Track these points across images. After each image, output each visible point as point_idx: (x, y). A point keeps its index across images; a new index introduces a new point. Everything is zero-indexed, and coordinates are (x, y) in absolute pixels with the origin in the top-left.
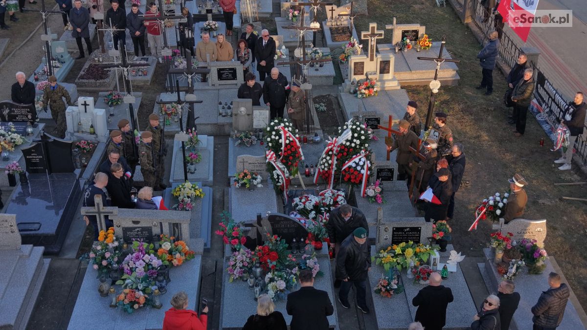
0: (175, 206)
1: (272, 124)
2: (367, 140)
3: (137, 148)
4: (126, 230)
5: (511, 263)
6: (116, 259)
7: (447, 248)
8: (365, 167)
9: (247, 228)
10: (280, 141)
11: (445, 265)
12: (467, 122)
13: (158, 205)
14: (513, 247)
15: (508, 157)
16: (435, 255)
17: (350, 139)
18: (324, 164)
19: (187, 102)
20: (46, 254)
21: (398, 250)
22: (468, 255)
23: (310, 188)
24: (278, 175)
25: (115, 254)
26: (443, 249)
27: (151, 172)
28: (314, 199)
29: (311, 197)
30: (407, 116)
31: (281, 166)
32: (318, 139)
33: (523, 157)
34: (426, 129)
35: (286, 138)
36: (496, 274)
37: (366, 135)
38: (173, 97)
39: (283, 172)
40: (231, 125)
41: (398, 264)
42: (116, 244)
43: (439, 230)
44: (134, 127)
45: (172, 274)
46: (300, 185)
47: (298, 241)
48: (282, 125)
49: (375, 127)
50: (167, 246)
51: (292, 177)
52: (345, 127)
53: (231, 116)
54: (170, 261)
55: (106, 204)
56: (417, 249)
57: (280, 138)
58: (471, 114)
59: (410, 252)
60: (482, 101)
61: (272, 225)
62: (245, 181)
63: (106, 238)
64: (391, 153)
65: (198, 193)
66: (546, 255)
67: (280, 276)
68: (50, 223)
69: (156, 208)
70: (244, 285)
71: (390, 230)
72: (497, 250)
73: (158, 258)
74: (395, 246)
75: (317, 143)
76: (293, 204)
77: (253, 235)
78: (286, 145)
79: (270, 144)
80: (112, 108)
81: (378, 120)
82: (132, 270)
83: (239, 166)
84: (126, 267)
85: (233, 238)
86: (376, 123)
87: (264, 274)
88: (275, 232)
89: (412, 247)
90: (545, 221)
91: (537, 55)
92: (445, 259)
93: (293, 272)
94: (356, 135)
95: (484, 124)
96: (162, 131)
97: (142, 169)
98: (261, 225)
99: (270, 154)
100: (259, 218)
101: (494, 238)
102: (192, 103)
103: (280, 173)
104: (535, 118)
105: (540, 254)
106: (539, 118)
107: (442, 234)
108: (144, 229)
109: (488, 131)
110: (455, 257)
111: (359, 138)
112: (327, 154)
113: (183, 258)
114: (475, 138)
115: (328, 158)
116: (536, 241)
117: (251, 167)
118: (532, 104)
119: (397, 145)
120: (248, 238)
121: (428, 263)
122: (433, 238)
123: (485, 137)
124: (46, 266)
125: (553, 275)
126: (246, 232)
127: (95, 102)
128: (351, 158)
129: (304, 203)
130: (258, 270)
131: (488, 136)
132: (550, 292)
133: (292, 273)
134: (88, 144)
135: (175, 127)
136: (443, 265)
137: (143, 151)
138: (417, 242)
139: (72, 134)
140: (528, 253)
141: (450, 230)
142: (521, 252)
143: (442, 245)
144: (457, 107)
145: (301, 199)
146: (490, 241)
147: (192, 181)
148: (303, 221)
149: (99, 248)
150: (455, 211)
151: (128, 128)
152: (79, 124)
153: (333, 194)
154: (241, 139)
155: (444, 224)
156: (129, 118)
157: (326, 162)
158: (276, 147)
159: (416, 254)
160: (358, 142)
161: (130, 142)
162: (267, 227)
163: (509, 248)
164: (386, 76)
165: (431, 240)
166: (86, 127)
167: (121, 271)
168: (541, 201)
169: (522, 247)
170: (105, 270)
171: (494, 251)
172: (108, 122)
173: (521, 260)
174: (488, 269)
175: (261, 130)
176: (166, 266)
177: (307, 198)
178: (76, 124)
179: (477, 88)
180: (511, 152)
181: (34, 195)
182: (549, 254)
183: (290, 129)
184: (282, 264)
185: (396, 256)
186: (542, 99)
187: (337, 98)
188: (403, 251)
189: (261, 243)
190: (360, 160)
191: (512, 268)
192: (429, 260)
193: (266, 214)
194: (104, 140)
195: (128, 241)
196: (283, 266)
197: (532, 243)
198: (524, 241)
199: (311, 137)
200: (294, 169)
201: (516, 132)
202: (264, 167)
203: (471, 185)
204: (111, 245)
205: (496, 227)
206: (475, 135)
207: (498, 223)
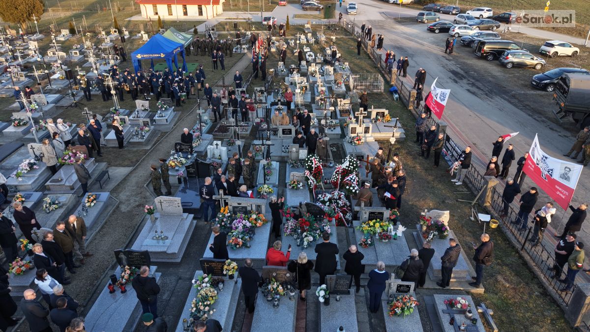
0: (259, 196)
1: (309, 157)
2: (357, 167)
3: (241, 167)
4: (234, 208)
5: (430, 232)
6: (229, 222)
7: (397, 224)
8: (356, 180)
9: (295, 209)
10: (312, 166)
12: (409, 159)
13: (250, 195)
14: (432, 224)
15: (430, 178)
16: (391, 227)
17: (348, 165)
18: (334, 178)
19: (267, 145)
20: (194, 218)
21: (371, 224)
22: (408, 228)
23: (327, 190)
24: (311, 183)
25: (228, 219)
26: (395, 224)
27: (248, 179)
28: (329, 196)
29: (327, 194)
30: (377, 155)
31: (313, 178)
32: (332, 165)
33: (438, 178)
34: (388, 162)
35: (316, 164)
36: (422, 238)
37: (356, 164)
38: (260, 142)
39: (313, 181)
40: (288, 157)
41: (371, 231)
42: (229, 214)
43: (393, 214)
44: (240, 156)
45: (256, 231)
46: (322, 188)
47: (320, 217)
48: (314, 157)
49: (360, 160)
50: (254, 216)
51: (318, 184)
52: (346, 160)
53: (288, 152)
54: (255, 224)
55: (225, 194)
56: (382, 224)
57: (312, 164)
58: (411, 155)
59: (377, 225)
60: (417, 149)
61: (307, 208)
62: (294, 185)
63: (224, 211)
64: (369, 174)
65: (270, 190)
66: (448, 229)
67: (310, 234)
68: (197, 204)
70: (292, 238)
71: (368, 213)
72: (423, 226)
73: (250, 222)
74: (370, 222)
75: (331, 167)
76: (318, 198)
77: (297, 213)
78: (315, 168)
79: (307, 167)
80: (230, 147)
81: (363, 157)
82: (236, 228)
83: (291, 177)
84: (233, 226)
85: (287, 214)
86: (361, 158)
87: (302, 233)
88: (308, 212)
89: (379, 222)
90: (449, 211)
91: (446, 126)
92: (396, 229)
93: (317, 232)
94: (351, 164)
95: (417, 160)
96: (254, 159)
97: (243, 177)
98: (301, 208)
99: (307, 172)
100: (301, 204)
101: (422, 219)
102: (269, 145)
103: (312, 182)
104: (444, 158)
105: (446, 229)
106: (446, 158)
107: (394, 216)
108: (243, 207)
109: (420, 164)
110: (401, 229)
111: (352, 165)
112: (336, 173)
113: (262, 223)
115: (337, 175)
116: (444, 222)
117: (297, 178)
118: (443, 151)
119: (372, 170)
120: (295, 214)
121: (387, 231)
122: (390, 218)
123: (418, 167)
124: (194, 224)
125: (451, 240)
126: (293, 211)
127: (222, 143)
128: (348, 176)
129: (324, 197)
130: (299, 231)
132: (451, 248)
133: (316, 233)
134: (218, 164)
135: (260, 157)
136: (395, 232)
137: (244, 168)
138: (382, 220)
139: (210, 159)
140: (439, 228)
141: (399, 214)
142: (436, 227)
143: (395, 222)
144: (404, 152)
145: (322, 195)
146: (419, 221)
147: (267, 184)
148: (323, 207)
149: (221, 216)
150: (402, 205)
151: (237, 157)
152: (214, 154)
153: (339, 194)
154: (293, 164)
156: (238, 152)
157: (335, 177)
158: (310, 168)
159: (381, 226)
160: (352, 167)
161: (238, 164)
162: (304, 209)
163: (429, 225)
164: (367, 135)
166: (217, 156)
167: (231, 228)
168: (446, 201)
169: (436, 224)
170: (223, 227)
171: (421, 226)
172: (227, 154)
173: (436, 232)
174: (418, 235)
175: (303, 160)
176: (253, 227)
177: (325, 195)
178: (212, 154)
179: (415, 142)
180: (432, 175)
181: (190, 189)
182: (450, 229)
183: (318, 160)
184: (311, 228)
185: (370, 227)
186: (448, 149)
187: (342, 145)
188: (374, 224)
189: (301, 217)
190: (353, 176)
191: (431, 235)
192: (387, 229)
193: (304, 202)
194: (225, 163)
195: (235, 213)
196: (312, 230)
197: (442, 223)
198: (438, 221)
199: (328, 164)
200: (319, 180)
201: (434, 165)
202: (304, 178)
203: (411, 192)
204: (226, 215)
205: (423, 214)
206: (413, 166)
207: (424, 212)
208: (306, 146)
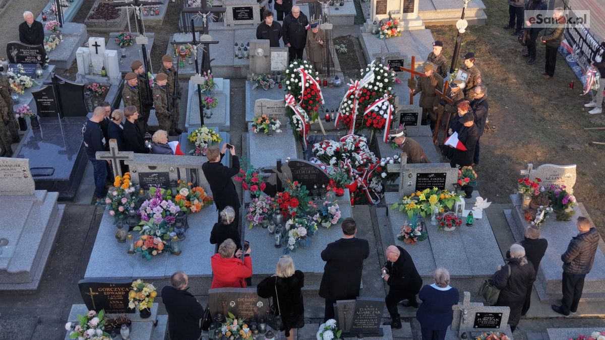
0: (192, 151)
1: (291, 66)
2: (390, 83)
3: (151, 91)
4: (142, 175)
5: (539, 209)
6: (133, 205)
7: (472, 194)
8: (388, 111)
9: (267, 174)
10: (300, 84)
11: (471, 212)
12: (494, 64)
13: (174, 150)
14: (542, 193)
15: (537, 100)
16: (461, 201)
17: (372, 81)
18: (345, 108)
19: (203, 43)
20: (60, 200)
21: (422, 196)
22: (494, 202)
23: (330, 133)
24: (298, 120)
25: (132, 200)
26: (468, 196)
27: (165, 116)
28: (335, 145)
29: (332, 142)
30: (432, 58)
31: (301, 111)
32: (339, 82)
33: (552, 101)
34: (452, 71)
35: (306, 81)
36: (523, 220)
37: (390, 77)
38: (189, 37)
39: (303, 117)
40: (248, 67)
41: (422, 210)
42: (133, 189)
43: (465, 176)
44: (148, 69)
45: (191, 221)
46: (320, 131)
47: (320, 187)
48: (302, 67)
49: (397, 69)
50: (184, 192)
51: (311, 122)
52: (367, 69)
53: (248, 58)
54: (188, 207)
56: (442, 196)
57: (300, 81)
58: (499, 56)
59: (434, 198)
60: (510, 42)
61: (292, 171)
62: (263, 126)
63: (122, 183)
64: (414, 97)
65: (215, 138)
66: (574, 200)
67: (301, 223)
68: (63, 169)
69: (172, 153)
70: (264, 231)
71: (414, 177)
72: (525, 196)
73: (176, 204)
74: (419, 193)
75: (337, 86)
76: (313, 150)
77: (273, 181)
78: (306, 88)
79: (289, 88)
80: (124, 50)
81: (401, 62)
82: (149, 216)
83: (257, 110)
84: (143, 213)
85: (253, 184)
86: (399, 65)
87: (284, 221)
88: (295, 178)
89: (436, 193)
90: (575, 166)
92: (470, 205)
93: (315, 218)
94: (379, 78)
95: (511, 66)
96: (176, 73)
97: (157, 113)
98: (281, 171)
99: (290, 98)
100: (279, 164)
101: (521, 184)
102: (206, 44)
103: (299, 117)
104: (565, 60)
105: (569, 200)
106: (568, 60)
107: (468, 180)
108: (160, 175)
109: (516, 73)
110: (481, 204)
111: (382, 81)
112: (349, 98)
113: (202, 204)
114: (503, 80)
115: (350, 102)
116: (565, 187)
117: (269, 112)
118: (562, 45)
119: (421, 88)
120: (268, 184)
121: (453, 210)
122: (458, 184)
123: (513, 79)
124: (61, 212)
125: (581, 219)
126: (265, 178)
127: (106, 43)
128: (374, 102)
129: (325, 149)
130: (279, 217)
131: (516, 78)
132: (580, 237)
133: (313, 220)
134: (100, 87)
135: (189, 70)
136: (468, 211)
137: (157, 94)
138: (442, 188)
139: (83, 77)
140: (556, 199)
141: (476, 176)
142: (550, 198)
143: (468, 191)
144: (484, 48)
145: (321, 145)
146: (517, 187)
147: (208, 126)
148: (323, 167)
149: (115, 193)
150: (481, 157)
151: (141, 70)
152: (91, 66)
153: (355, 140)
154: (258, 82)
155: (470, 170)
156: (142, 60)
157: (348, 106)
158: (296, 90)
159: (440, 201)
160: (381, 85)
161: (144, 85)
162: (287, 173)
163: (537, 194)
164: (410, 16)
165: (456, 186)
166: (98, 69)
167: (139, 217)
168: (570, 146)
169: (551, 193)
170: (122, 216)
171: (521, 196)
172: (120, 64)
173: (549, 206)
174: (514, 215)
175: (279, 73)
176: (184, 213)
177: (328, 143)
178: (87, 65)
179: (505, 28)
180: (540, 95)
181: (47, 140)
182: (578, 201)
183: (310, 71)
184: (302, 210)
185: (420, 202)
186: (573, 39)
187: (358, 38)
188: (428, 197)
189: (281, 189)
190: (383, 104)
191: (539, 214)
192: (454, 207)
193: (286, 160)
194: (117, 83)
195: (144, 186)
196: (304, 213)
197: (561, 189)
198: (553, 187)
199: (331, 80)
200: (314, 114)
201: (545, 74)
202: (283, 111)
203: (498, 130)
204: (127, 191)
205: (523, 172)
206: (502, 78)
207: (526, 168)
208: (286, 44)
